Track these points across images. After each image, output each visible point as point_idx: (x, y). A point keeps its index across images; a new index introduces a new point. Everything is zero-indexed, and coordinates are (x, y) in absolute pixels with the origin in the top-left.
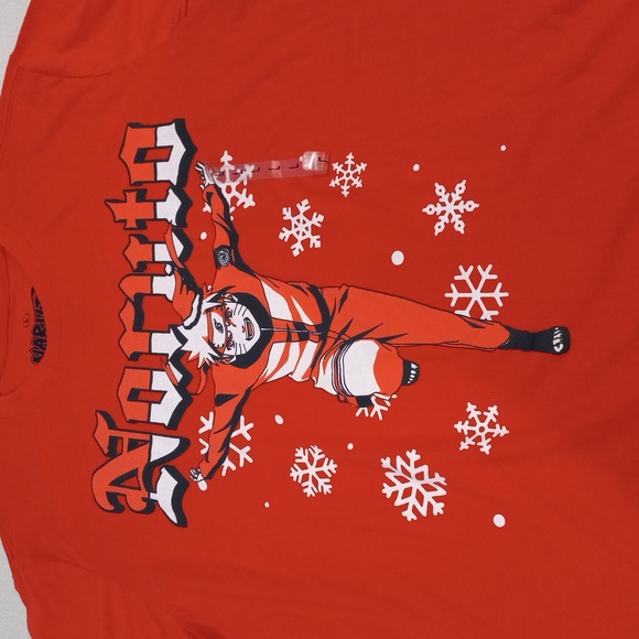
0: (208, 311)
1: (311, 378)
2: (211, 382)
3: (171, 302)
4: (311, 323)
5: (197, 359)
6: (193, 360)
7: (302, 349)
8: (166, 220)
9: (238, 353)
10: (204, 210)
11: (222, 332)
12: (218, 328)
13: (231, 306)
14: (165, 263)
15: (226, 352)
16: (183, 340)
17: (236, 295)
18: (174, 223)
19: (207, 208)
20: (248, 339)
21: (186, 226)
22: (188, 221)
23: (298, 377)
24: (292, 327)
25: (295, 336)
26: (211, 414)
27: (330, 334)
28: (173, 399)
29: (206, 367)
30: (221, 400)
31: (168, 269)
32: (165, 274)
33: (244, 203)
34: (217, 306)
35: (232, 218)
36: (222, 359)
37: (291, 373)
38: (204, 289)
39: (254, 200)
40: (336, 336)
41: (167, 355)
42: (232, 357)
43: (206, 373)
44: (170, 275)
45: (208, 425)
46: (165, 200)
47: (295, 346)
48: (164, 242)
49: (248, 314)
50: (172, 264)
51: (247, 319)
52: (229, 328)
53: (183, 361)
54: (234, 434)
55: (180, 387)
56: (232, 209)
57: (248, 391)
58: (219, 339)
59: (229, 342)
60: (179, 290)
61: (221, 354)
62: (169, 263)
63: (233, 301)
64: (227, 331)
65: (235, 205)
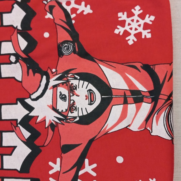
0: (55, 87)
1: (146, 129)
2: (57, 137)
3: (21, 82)
4: (146, 90)
5: (44, 121)
6: (40, 122)
7: (138, 109)
8: (12, 26)
9: (81, 114)
10: (46, 17)
11: (65, 101)
12: (62, 98)
13: (75, 82)
14: (10, 55)
15: (70, 114)
16: (30, 108)
17: (77, 74)
18: (19, 28)
19: (49, 16)
20: (90, 104)
21: (31, 29)
22: (32, 25)
23: (135, 128)
24: (128, 94)
25: (130, 100)
26: (58, 160)
27: (161, 97)
28: (23, 151)
29: (53, 126)
30: (67, 148)
31: (13, 59)
32: (11, 63)
33: (83, 11)
34: (63, 83)
35: (73, 22)
36: (67, 119)
37: (129, 126)
38: (49, 71)
39: (91, 9)
40: (166, 98)
41: (17, 120)
42: (75, 118)
43: (53, 130)
44: (15, 63)
45: (56, 167)
46: (10, 12)
47: (132, 107)
48: (11, 41)
49: (91, 87)
50: (16, 55)
51: (90, 90)
52: (72, 98)
53: (31, 123)
54: (81, 173)
55: (28, 142)
56: (73, 16)
57: (91, 141)
58: (62, 106)
59: (72, 107)
60: (26, 74)
61: (66, 117)
62: (13, 54)
63: (76, 79)
64: (70, 100)
65: (76, 13)
